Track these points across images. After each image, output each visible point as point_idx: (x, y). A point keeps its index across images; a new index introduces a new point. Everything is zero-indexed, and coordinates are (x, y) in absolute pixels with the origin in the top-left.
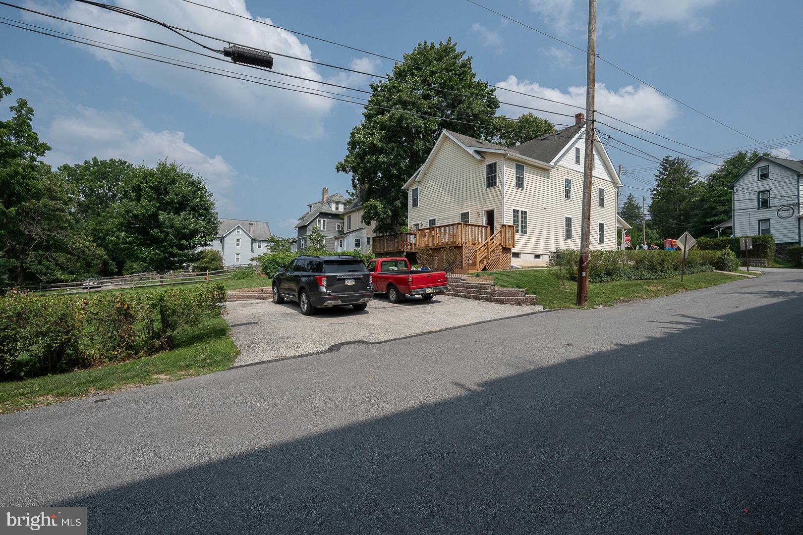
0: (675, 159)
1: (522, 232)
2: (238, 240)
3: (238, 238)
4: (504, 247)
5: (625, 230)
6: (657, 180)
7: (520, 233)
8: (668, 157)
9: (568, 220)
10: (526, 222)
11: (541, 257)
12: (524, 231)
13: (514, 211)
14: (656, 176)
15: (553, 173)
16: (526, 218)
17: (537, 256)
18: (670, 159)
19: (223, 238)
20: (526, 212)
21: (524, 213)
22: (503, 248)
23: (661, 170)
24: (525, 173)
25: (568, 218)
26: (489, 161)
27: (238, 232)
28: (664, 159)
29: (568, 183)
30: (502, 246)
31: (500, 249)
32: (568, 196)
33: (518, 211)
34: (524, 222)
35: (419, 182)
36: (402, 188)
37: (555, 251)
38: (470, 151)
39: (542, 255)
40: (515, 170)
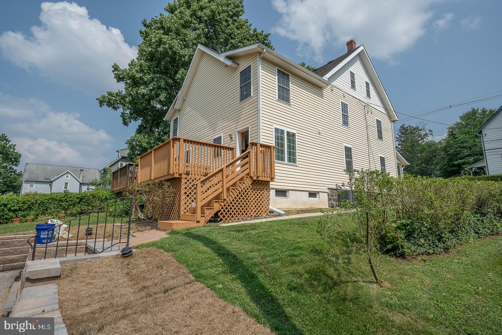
0: (408, 127)
1: (290, 160)
2: (66, 184)
3: (67, 182)
4: (255, 178)
5: (403, 166)
6: (397, 141)
7: (286, 162)
8: (403, 125)
9: (348, 150)
10: (294, 148)
11: (318, 196)
12: (292, 159)
13: (277, 130)
14: (397, 138)
15: (326, 91)
16: (294, 142)
17: (313, 194)
18: (405, 126)
19: (52, 182)
20: (294, 135)
21: (291, 136)
22: (253, 180)
23: (400, 134)
24: (291, 85)
25: (348, 147)
26: (243, 66)
27: (67, 177)
28: (401, 127)
29: (344, 107)
30: (251, 177)
31: (248, 182)
32: (345, 123)
33: (282, 131)
34: (292, 148)
35: (179, 110)
36: (164, 119)
37: (334, 187)
38: (221, 58)
39: (318, 192)
40: (276, 78)
